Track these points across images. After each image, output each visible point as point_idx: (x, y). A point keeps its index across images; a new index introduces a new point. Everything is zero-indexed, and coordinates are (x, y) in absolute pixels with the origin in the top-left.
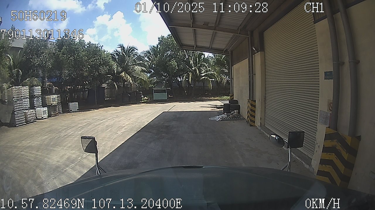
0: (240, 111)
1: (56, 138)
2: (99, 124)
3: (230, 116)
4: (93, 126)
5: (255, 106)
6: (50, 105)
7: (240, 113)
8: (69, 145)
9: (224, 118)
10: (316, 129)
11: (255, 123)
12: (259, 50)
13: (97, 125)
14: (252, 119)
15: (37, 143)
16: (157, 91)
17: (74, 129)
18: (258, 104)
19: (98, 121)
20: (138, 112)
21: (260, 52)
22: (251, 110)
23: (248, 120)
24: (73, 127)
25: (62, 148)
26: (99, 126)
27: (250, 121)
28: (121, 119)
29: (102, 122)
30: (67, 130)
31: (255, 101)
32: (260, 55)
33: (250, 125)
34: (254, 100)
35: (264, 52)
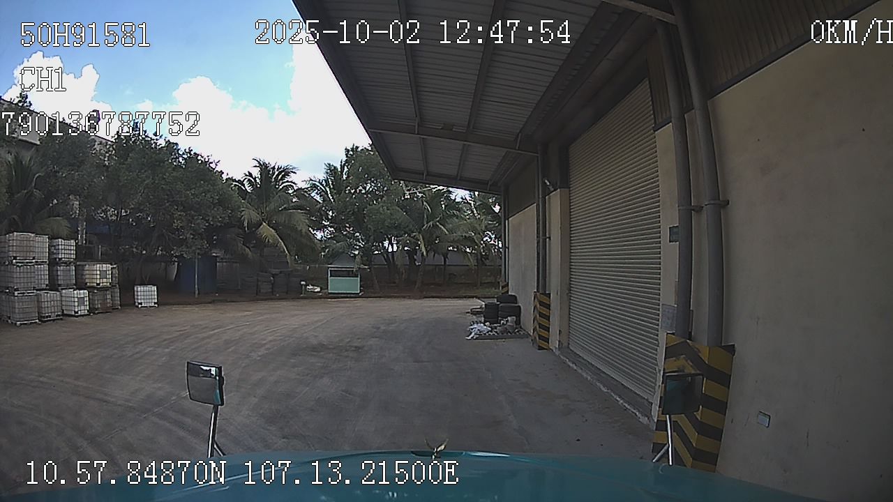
0: (521, 320)
1: (114, 356)
2: (209, 337)
3: (496, 329)
4: (196, 340)
5: (548, 307)
6: (93, 287)
7: (521, 323)
8: (147, 372)
9: (485, 334)
10: (656, 342)
11: (548, 343)
12: (558, 184)
13: (204, 339)
14: (543, 333)
15: (73, 363)
16: (337, 273)
17: (152, 342)
18: (554, 300)
19: (204, 330)
20: (293, 316)
21: (559, 190)
22: (541, 315)
23: (535, 338)
24: (151, 338)
25: (131, 377)
26: (208, 340)
27: (537, 338)
28: (256, 329)
29: (215, 334)
30: (139, 344)
31: (550, 294)
32: (559, 196)
33: (537, 347)
34: (547, 292)
35: (567, 190)
